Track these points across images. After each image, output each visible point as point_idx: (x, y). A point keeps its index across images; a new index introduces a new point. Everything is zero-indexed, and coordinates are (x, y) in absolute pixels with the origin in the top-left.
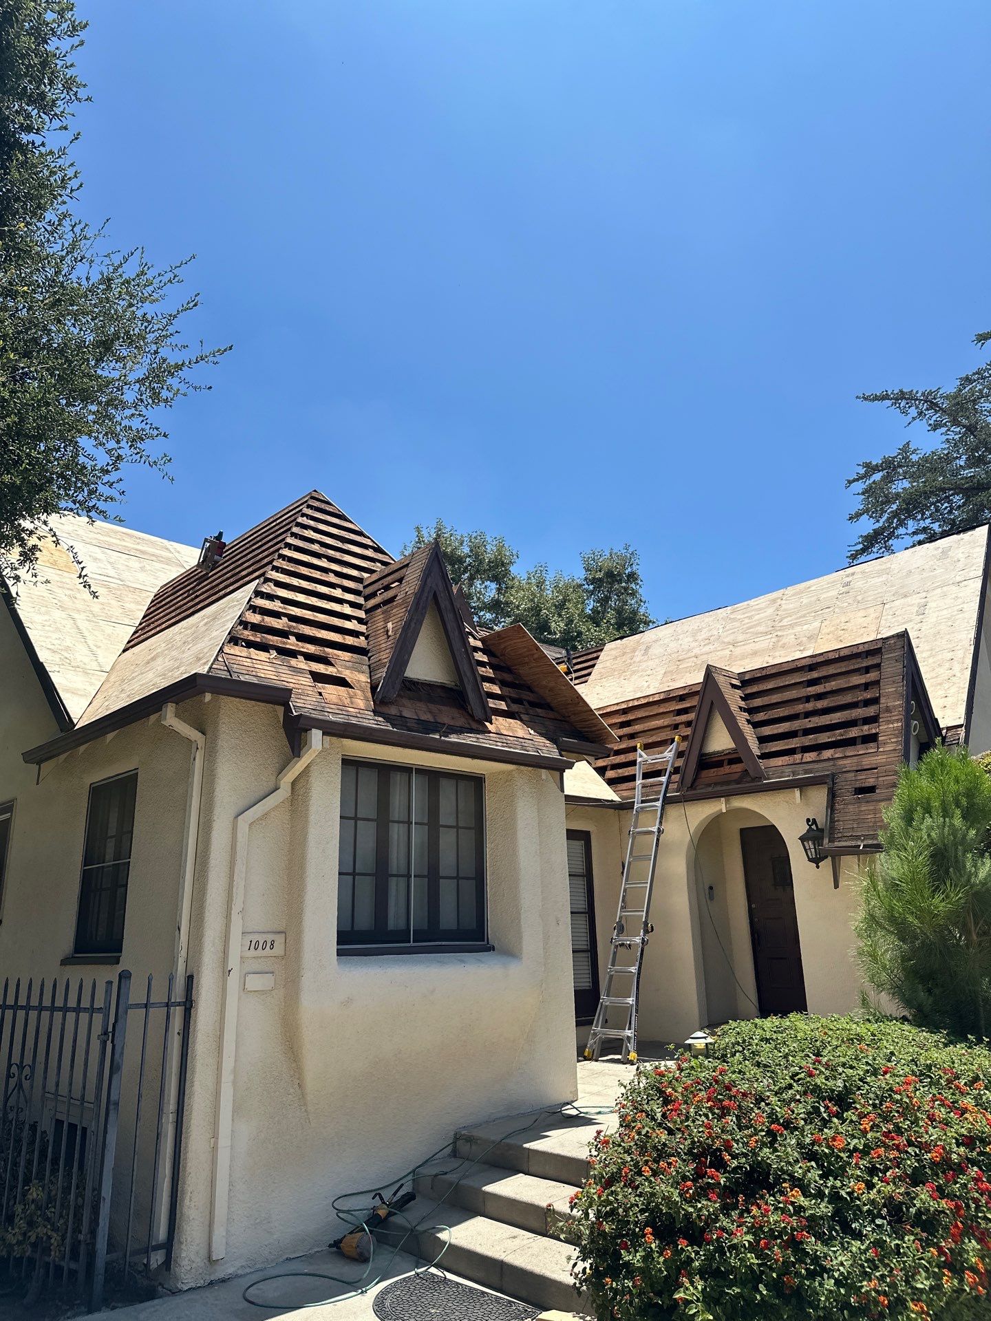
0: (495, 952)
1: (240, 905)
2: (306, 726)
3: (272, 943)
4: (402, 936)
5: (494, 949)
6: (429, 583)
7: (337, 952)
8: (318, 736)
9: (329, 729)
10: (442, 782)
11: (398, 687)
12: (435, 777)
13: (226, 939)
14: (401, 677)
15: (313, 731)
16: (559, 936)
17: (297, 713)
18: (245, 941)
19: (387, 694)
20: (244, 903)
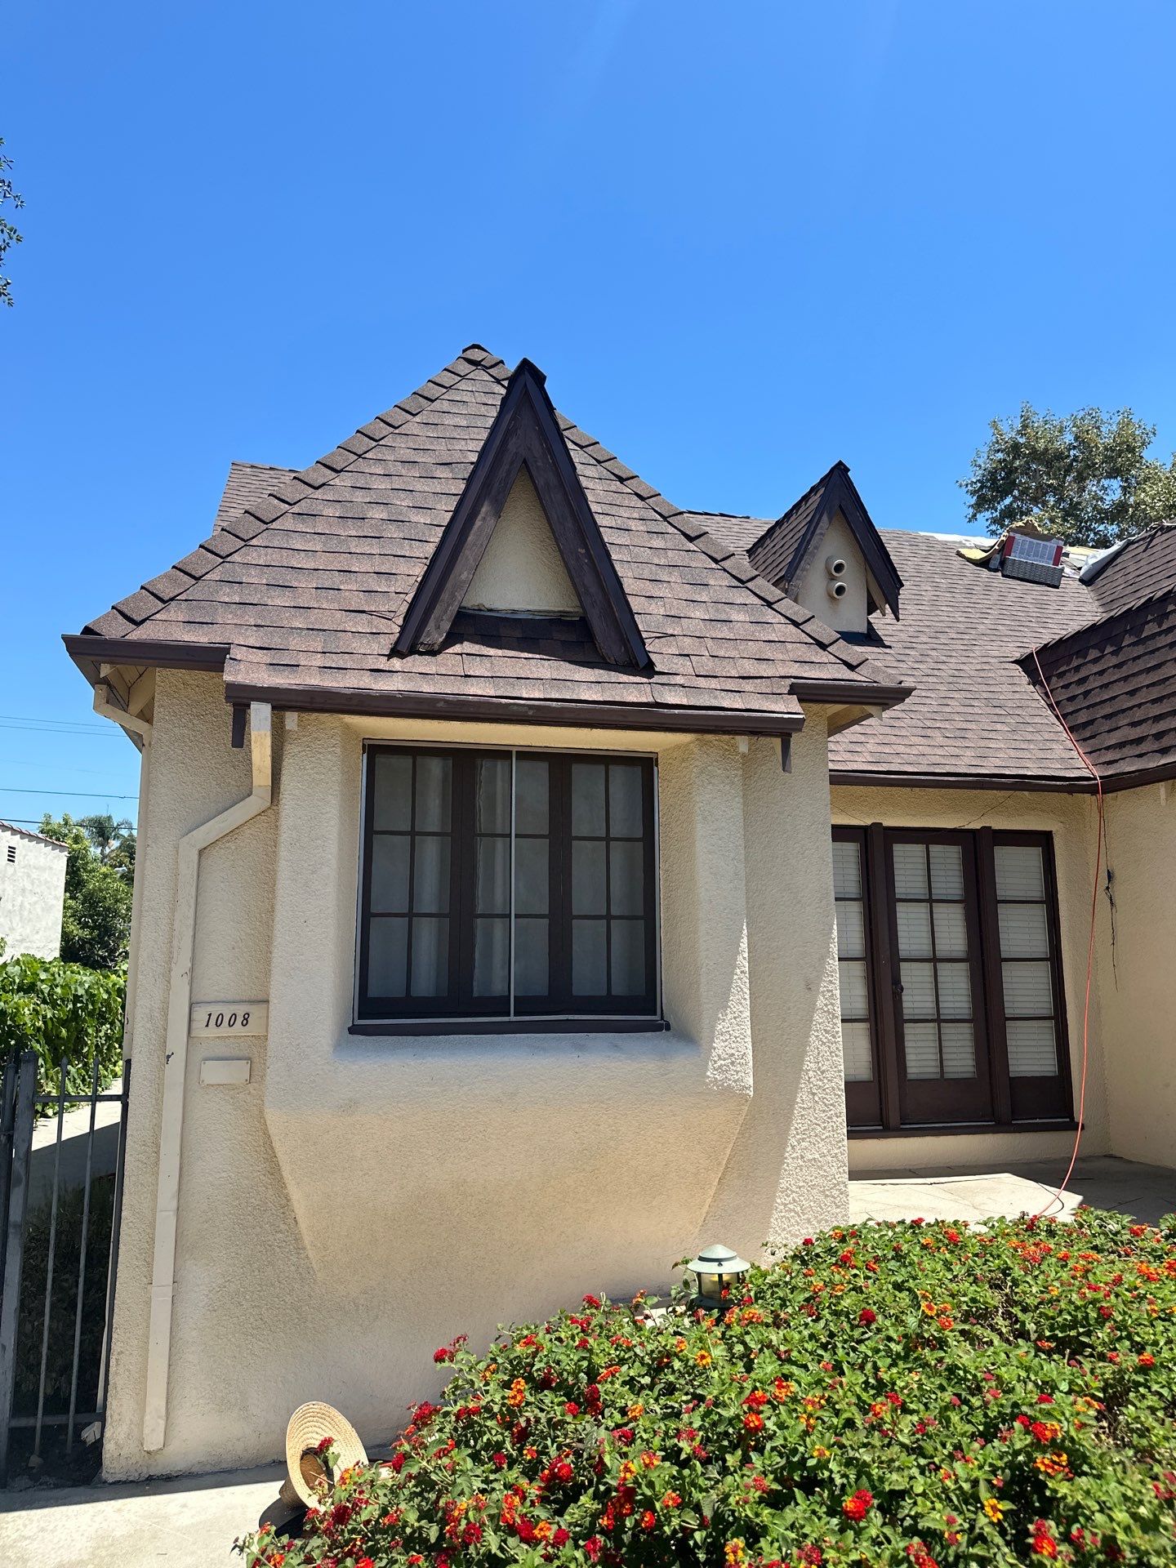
0: (668, 1033)
1: (183, 963)
2: (241, 699)
3: (246, 1019)
4: (498, 1005)
5: (668, 1027)
6: (512, 446)
7: (354, 1030)
8: (260, 714)
9: (282, 701)
10: (577, 770)
11: (446, 626)
12: (561, 763)
13: (165, 1011)
14: (454, 609)
15: (254, 705)
16: (812, 1008)
17: (228, 677)
18: (201, 1015)
19: (425, 639)
20: (193, 959)
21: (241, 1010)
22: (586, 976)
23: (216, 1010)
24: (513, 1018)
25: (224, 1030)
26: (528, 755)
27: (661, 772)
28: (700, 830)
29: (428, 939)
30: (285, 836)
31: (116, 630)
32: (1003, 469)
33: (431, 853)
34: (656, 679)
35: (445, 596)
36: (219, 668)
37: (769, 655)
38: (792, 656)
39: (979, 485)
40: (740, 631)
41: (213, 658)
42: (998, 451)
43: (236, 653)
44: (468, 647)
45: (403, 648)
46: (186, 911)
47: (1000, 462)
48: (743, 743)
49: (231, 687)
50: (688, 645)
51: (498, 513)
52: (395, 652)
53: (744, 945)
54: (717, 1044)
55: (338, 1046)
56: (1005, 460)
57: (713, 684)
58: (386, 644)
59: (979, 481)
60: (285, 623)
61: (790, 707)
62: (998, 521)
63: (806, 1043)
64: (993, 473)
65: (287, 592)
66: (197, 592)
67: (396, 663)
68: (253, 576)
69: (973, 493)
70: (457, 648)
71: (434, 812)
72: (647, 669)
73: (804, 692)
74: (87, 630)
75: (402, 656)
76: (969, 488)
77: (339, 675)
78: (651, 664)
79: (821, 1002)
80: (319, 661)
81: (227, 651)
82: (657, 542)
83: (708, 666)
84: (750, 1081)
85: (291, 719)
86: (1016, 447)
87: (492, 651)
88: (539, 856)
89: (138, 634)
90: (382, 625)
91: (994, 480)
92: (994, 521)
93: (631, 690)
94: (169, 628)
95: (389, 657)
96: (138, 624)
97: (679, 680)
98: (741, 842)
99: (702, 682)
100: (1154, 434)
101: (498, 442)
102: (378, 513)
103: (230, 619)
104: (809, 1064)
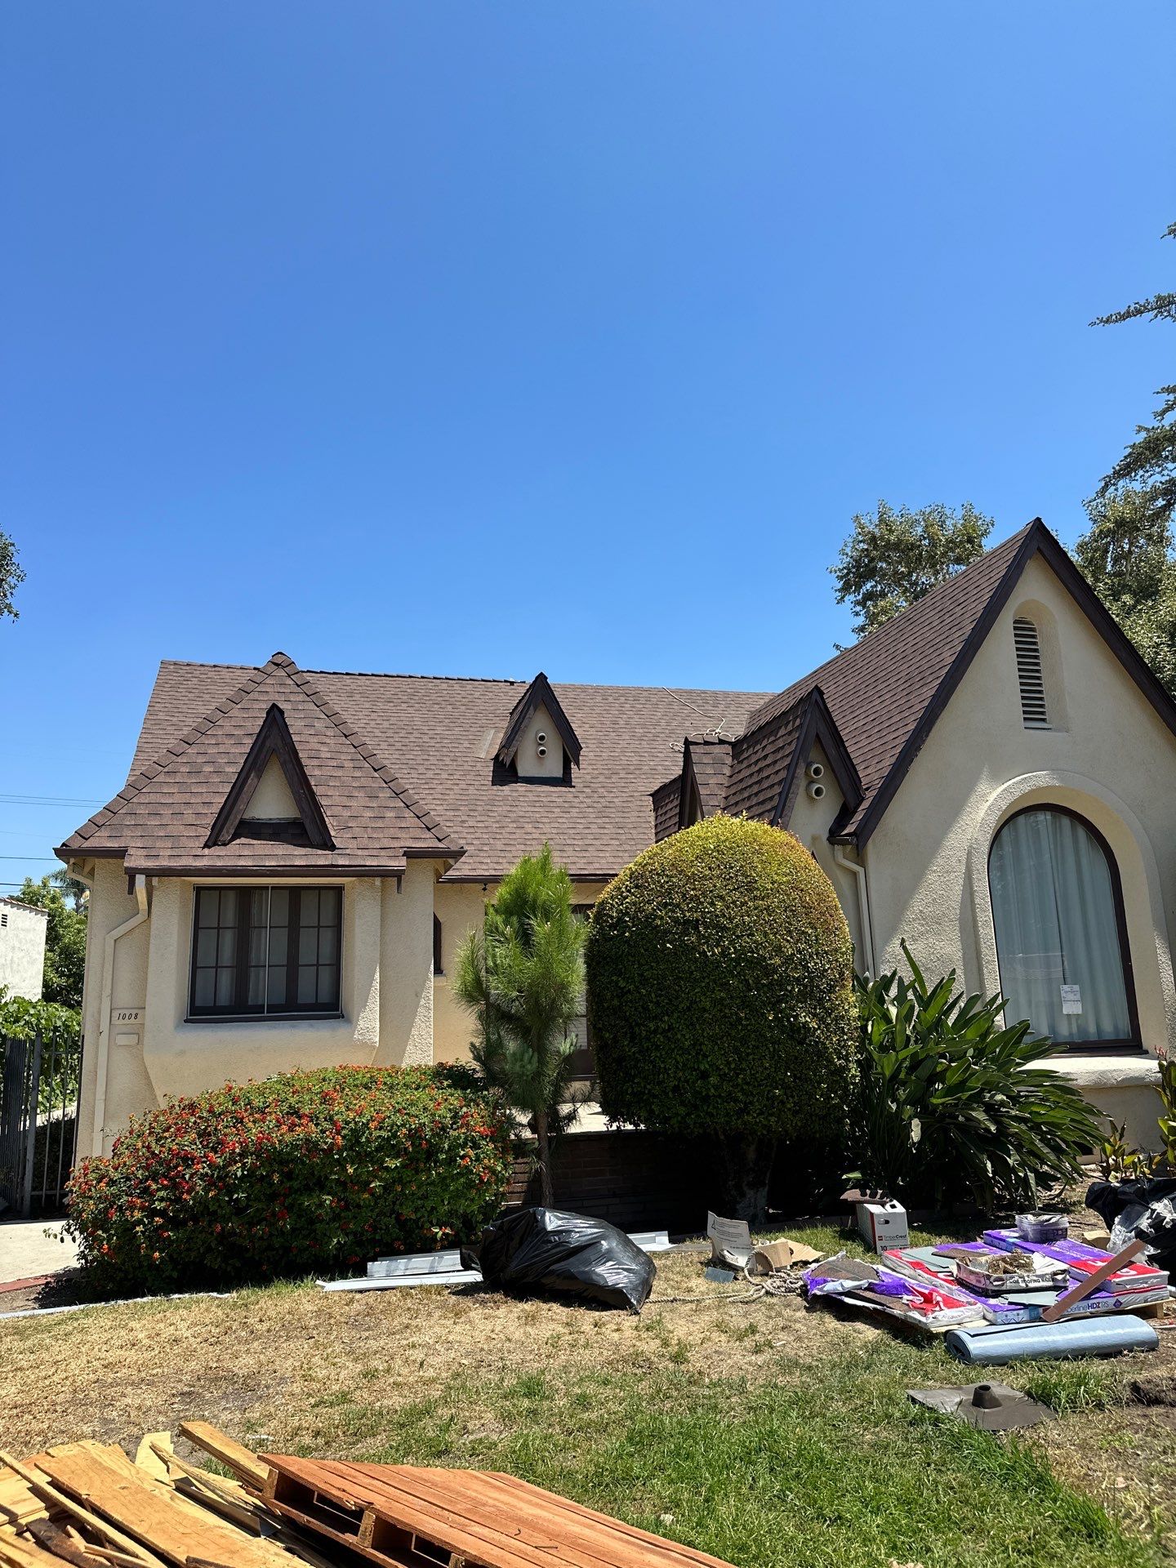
0: (342, 1019)
1: (107, 991)
2: (132, 873)
3: (136, 1015)
4: (259, 1009)
5: (343, 1017)
6: (268, 744)
7: (186, 1021)
8: (140, 880)
9: (150, 873)
10: (304, 894)
11: (232, 831)
12: (295, 891)
13: (99, 1013)
14: (237, 821)
15: (137, 876)
16: (417, 1006)
17: (126, 864)
18: (116, 1014)
19: (221, 838)
20: (112, 990)
21: (134, 1012)
22: (305, 993)
23: (123, 1012)
24: (266, 1014)
25: (126, 1021)
26: (275, 888)
27: (346, 893)
28: (358, 922)
29: (226, 979)
30: (153, 932)
31: (75, 845)
32: (866, 556)
33: (228, 939)
34: (336, 852)
35: (232, 817)
36: (123, 857)
37: (400, 836)
38: (412, 835)
39: (845, 571)
40: (387, 822)
41: (121, 853)
42: (861, 542)
43: (131, 851)
44: (243, 840)
45: (210, 844)
46: (108, 967)
47: (863, 550)
48: (378, 881)
49: (126, 868)
50: (357, 832)
51: (259, 777)
52: (206, 846)
53: (377, 976)
54: (361, 1022)
55: (177, 1027)
56: (867, 550)
57: (366, 852)
58: (203, 840)
59: (845, 568)
60: (155, 834)
61: (402, 862)
62: (862, 603)
63: (413, 1022)
64: (858, 561)
65: (158, 817)
66: (115, 821)
67: (206, 851)
68: (141, 810)
69: (840, 578)
70: (238, 841)
71: (230, 917)
72: (333, 847)
73: (410, 854)
74: (64, 845)
75: (209, 847)
76: (838, 573)
77: (177, 859)
78: (333, 845)
79: (423, 1002)
80: (169, 852)
81: (127, 851)
82: (358, 774)
83: (365, 842)
84: (377, 1039)
85: (155, 881)
86: (874, 539)
87: (255, 842)
88: (283, 936)
89: (86, 844)
90: (201, 831)
91: (858, 567)
92: (858, 603)
93: (321, 858)
94: (101, 840)
95: (203, 848)
96: (86, 839)
97: (348, 851)
98: (379, 927)
99: (360, 852)
100: (993, 525)
101: (259, 743)
102: (208, 769)
103: (129, 833)
104: (414, 1032)
